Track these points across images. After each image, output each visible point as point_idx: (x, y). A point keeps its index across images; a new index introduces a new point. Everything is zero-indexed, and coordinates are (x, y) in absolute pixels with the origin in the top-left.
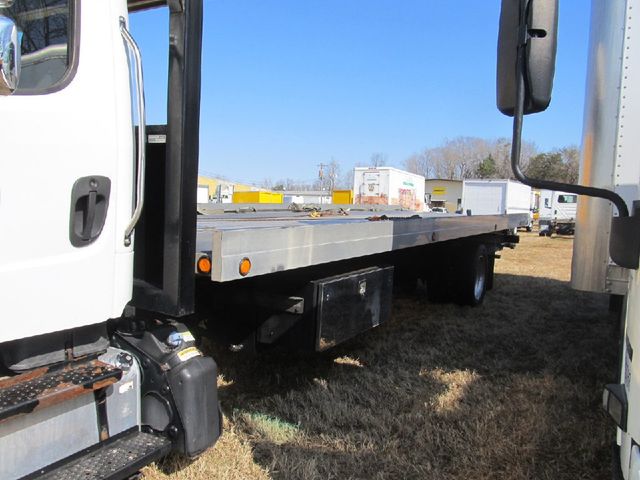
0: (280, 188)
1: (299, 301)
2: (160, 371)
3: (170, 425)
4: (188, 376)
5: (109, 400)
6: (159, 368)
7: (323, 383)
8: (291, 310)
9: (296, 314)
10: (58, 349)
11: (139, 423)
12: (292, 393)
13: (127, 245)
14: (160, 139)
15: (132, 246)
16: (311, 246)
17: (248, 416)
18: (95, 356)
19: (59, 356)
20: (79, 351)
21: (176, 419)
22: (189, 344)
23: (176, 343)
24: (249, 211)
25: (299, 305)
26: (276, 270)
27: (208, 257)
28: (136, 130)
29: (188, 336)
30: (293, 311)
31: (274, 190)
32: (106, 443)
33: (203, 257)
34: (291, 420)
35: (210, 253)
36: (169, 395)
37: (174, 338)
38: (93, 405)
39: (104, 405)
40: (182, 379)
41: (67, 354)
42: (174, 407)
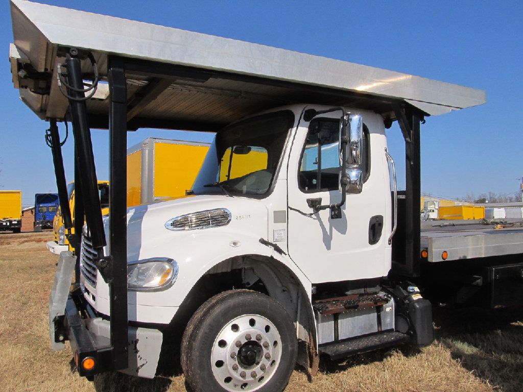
0: (482, 201)
1: (479, 278)
2: (404, 304)
3: (409, 330)
4: (418, 306)
5: (382, 313)
6: (403, 302)
7: (499, 332)
8: (474, 283)
9: (477, 285)
10: (361, 288)
11: (394, 327)
12: (477, 334)
13: (389, 244)
14: (403, 197)
15: (391, 245)
16: (483, 246)
17: (450, 341)
18: (376, 293)
19: (362, 291)
20: (370, 290)
21: (412, 327)
22: (417, 293)
23: (411, 291)
24: (450, 225)
25: (479, 281)
26: (462, 258)
27: (426, 250)
28: (392, 193)
29: (416, 289)
30: (476, 284)
31: (477, 202)
32: (380, 333)
33: (424, 250)
34: (476, 346)
35: (427, 248)
36: (409, 316)
37: (410, 288)
38: (376, 314)
39: (380, 315)
40: (414, 308)
41: (365, 291)
42: (411, 321)
